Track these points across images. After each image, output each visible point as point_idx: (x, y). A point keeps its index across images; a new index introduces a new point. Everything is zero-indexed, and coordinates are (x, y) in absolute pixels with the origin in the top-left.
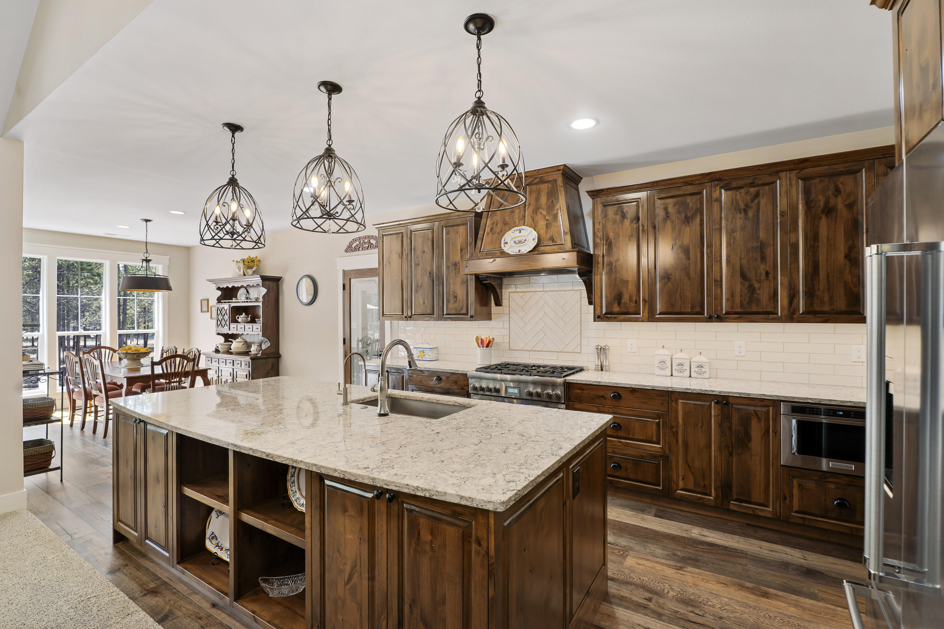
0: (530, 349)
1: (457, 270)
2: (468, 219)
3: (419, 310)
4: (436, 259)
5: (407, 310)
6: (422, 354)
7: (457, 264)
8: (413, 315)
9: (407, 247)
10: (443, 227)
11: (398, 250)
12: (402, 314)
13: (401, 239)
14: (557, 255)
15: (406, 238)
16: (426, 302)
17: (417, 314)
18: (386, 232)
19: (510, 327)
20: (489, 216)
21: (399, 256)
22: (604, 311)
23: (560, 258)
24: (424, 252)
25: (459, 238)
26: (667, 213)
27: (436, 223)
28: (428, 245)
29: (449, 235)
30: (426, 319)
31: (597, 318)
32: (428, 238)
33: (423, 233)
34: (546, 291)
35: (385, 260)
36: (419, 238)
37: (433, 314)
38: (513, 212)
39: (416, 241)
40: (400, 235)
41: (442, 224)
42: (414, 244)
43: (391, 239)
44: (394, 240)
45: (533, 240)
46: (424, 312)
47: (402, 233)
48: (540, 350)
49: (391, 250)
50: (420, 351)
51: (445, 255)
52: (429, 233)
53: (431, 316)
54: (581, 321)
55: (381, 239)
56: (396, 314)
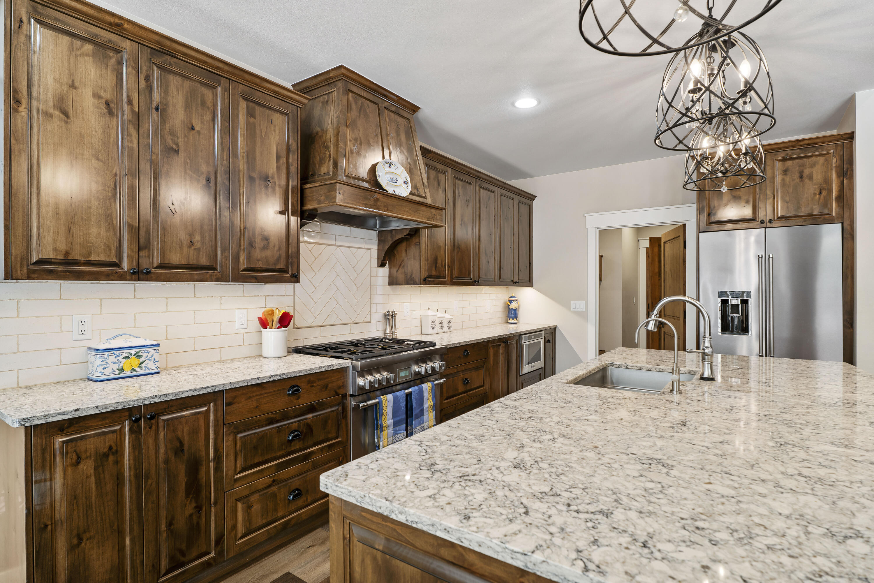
0: (321, 324)
1: (269, 189)
2: (291, 107)
3: (175, 258)
4: (225, 154)
5: (137, 254)
6: (134, 362)
7: (270, 179)
8: (156, 268)
9: (136, 95)
10: (241, 98)
11: (105, 90)
12: (117, 261)
13: (116, 67)
14: (429, 209)
15: (134, 72)
16: (198, 241)
17: (170, 265)
18: (48, 17)
19: (294, 293)
20: (349, 125)
21: (106, 108)
22: (427, 274)
23: (432, 213)
24: (193, 129)
25: (273, 132)
26: (459, 192)
27: (223, 80)
28: (204, 118)
29: (255, 118)
30: (196, 277)
31: (393, 282)
32: (203, 103)
33: (187, 83)
34: (338, 246)
35: (41, 98)
36: (178, 91)
37: (215, 269)
38: (377, 135)
39: (167, 93)
40: (111, 54)
41: (240, 90)
42: (160, 98)
43: (73, 49)
44: (87, 58)
45: (405, 183)
46: (191, 263)
47: (119, 52)
48: (332, 324)
49: (73, 81)
50: (126, 355)
51: (245, 155)
52: (206, 92)
53: (210, 272)
54: (371, 286)
55: (24, 28)
56: (92, 262)
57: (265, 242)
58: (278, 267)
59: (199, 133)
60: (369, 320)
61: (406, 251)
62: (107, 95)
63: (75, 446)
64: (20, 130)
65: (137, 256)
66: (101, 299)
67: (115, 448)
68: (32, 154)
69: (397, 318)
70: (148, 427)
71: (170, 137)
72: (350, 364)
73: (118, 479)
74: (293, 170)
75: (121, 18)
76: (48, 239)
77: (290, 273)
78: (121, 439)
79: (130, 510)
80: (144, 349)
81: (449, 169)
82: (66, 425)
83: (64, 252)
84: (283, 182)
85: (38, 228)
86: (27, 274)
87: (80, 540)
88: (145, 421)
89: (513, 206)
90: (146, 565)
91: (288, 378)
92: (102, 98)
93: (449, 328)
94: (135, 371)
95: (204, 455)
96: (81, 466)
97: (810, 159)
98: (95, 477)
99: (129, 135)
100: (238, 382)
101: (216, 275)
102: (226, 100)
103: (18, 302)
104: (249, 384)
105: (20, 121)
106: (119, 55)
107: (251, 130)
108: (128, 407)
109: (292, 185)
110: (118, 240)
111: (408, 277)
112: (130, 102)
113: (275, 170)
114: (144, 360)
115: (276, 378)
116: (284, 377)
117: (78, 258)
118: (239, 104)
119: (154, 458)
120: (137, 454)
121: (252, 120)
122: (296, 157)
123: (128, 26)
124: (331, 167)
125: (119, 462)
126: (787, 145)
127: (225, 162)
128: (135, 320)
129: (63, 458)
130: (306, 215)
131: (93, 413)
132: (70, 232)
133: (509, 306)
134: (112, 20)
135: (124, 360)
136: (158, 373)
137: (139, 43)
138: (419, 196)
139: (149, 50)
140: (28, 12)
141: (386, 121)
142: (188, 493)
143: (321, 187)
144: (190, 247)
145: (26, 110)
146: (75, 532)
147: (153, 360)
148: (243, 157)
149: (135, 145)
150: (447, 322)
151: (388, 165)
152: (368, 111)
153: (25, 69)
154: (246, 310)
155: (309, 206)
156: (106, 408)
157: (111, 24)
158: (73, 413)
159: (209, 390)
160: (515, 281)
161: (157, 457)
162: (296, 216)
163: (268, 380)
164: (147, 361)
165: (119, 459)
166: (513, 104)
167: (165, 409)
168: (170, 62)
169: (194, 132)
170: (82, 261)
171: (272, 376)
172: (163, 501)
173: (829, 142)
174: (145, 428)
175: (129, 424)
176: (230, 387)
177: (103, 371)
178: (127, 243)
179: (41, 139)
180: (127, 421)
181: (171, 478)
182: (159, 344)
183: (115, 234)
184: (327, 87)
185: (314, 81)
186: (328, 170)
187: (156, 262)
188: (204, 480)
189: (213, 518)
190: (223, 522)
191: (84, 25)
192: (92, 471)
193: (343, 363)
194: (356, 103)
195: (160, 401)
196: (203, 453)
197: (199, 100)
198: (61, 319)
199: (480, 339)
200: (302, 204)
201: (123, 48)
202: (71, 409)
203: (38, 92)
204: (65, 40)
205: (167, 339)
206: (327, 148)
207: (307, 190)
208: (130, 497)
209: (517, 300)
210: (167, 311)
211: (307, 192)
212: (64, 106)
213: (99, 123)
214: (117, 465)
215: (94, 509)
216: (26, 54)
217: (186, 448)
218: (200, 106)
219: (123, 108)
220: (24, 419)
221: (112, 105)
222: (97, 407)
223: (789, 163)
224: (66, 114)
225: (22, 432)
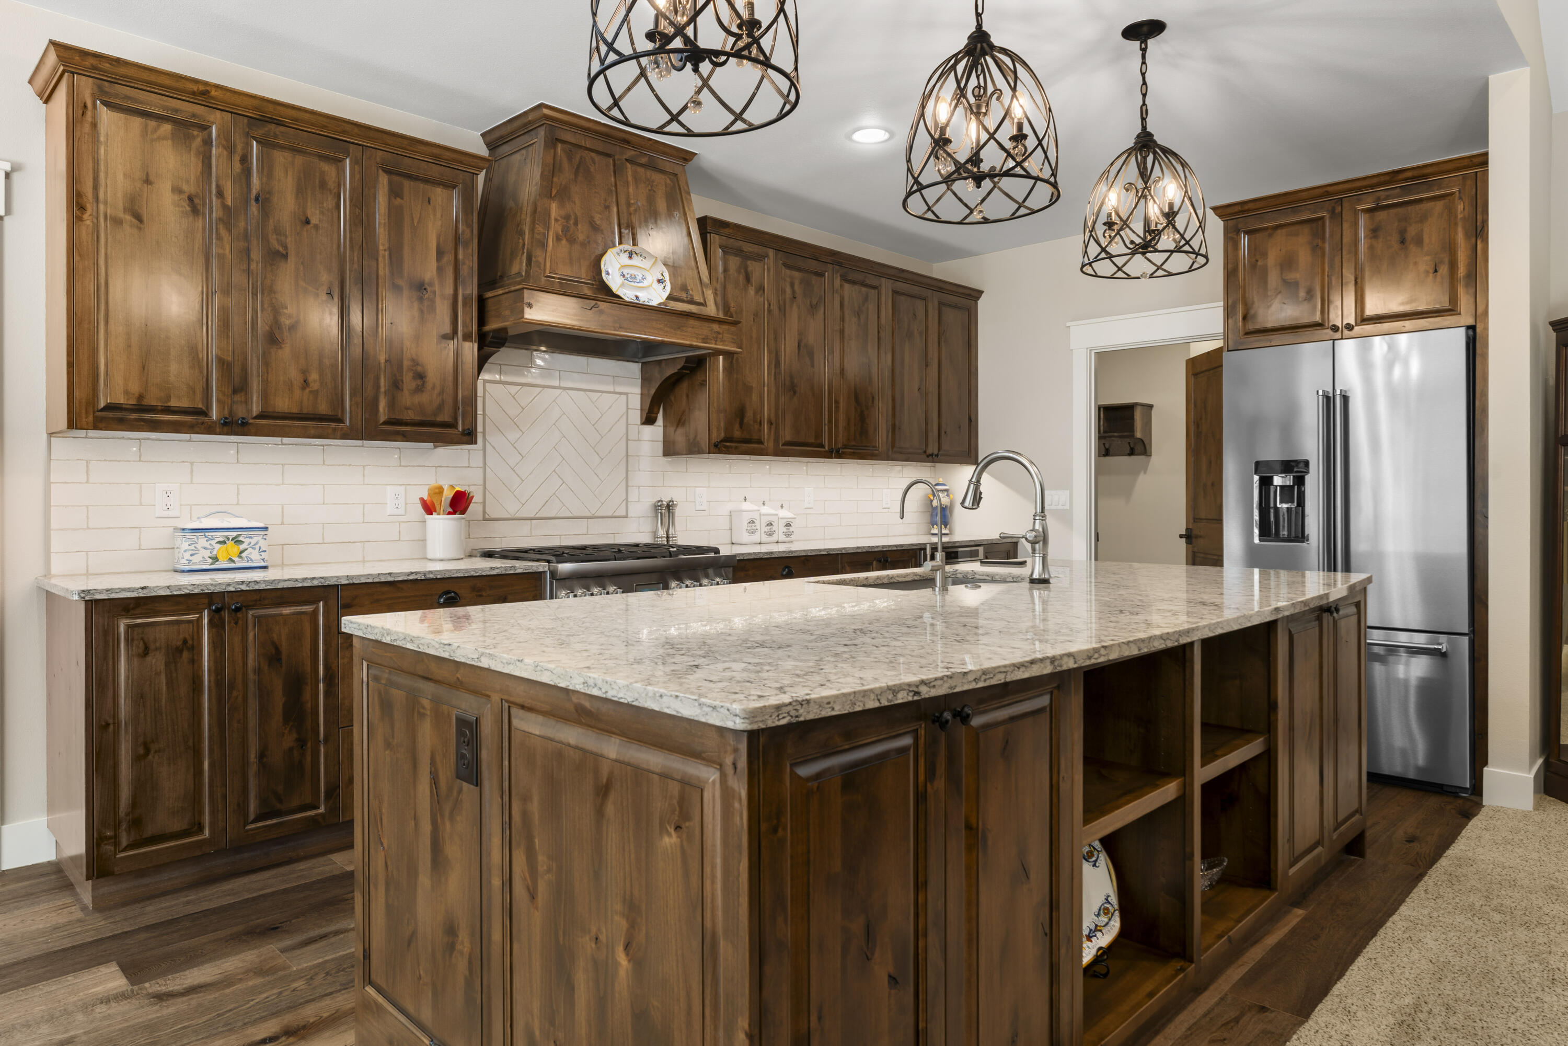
0: (532, 515)
1: (426, 303)
2: (461, 176)
3: (283, 404)
4: (355, 255)
5: (230, 398)
6: (233, 549)
7: (426, 286)
8: (256, 418)
9: (229, 183)
10: (380, 171)
11: (188, 182)
12: (204, 408)
13: (202, 149)
14: (706, 324)
15: (225, 153)
16: (315, 381)
17: (275, 414)
18: (116, 95)
19: (485, 464)
20: (555, 196)
21: (189, 205)
22: (723, 435)
23: (712, 330)
24: (307, 222)
25: (432, 217)
26: (794, 292)
27: (352, 147)
28: (325, 205)
29: (402, 199)
30: (313, 432)
31: (669, 450)
32: (323, 185)
33: (299, 160)
34: (565, 389)
35: (109, 200)
36: (286, 171)
37: (341, 421)
38: (607, 207)
39: (270, 176)
40: (195, 133)
41: (378, 160)
42: (262, 184)
43: (147, 132)
44: (165, 142)
45: (659, 281)
46: (305, 411)
47: (206, 129)
48: (553, 515)
49: (147, 174)
50: (221, 539)
51: (387, 253)
52: (327, 168)
53: (333, 425)
54: (627, 456)
55: (89, 114)
56: (172, 409)
57: (419, 382)
58: (440, 419)
59: (316, 227)
60: (624, 514)
61: (687, 396)
62: (189, 188)
63: (143, 633)
64: (85, 243)
65: (230, 402)
66: (192, 464)
67: (190, 642)
68: (99, 272)
69: (678, 511)
70: (233, 622)
71: (275, 237)
72: (546, 569)
73: (194, 682)
74: (464, 270)
75: (206, 83)
76: (118, 380)
77: (460, 429)
78: (198, 632)
79: (209, 725)
80: (246, 533)
81: (771, 253)
82: (131, 606)
83: (137, 395)
84: (449, 290)
85: (107, 365)
86: (94, 423)
87: (147, 751)
88: (228, 613)
89: (927, 311)
90: (230, 802)
91: (437, 579)
92: (184, 192)
93: (788, 535)
94: (233, 561)
95: (309, 670)
96: (149, 659)
97: (1418, 207)
98: (166, 676)
99: (219, 238)
100: (358, 576)
101: (342, 429)
102: (357, 177)
103: (88, 462)
104: (376, 580)
105: (84, 232)
106: (205, 133)
107: (396, 217)
108: (206, 591)
109: (463, 295)
110: (205, 379)
111: (691, 441)
112: (220, 194)
113: (435, 272)
114: (246, 547)
115: (419, 577)
116: (432, 576)
117: (154, 403)
118: (376, 180)
119: (241, 665)
120: (218, 654)
121: (398, 201)
122: (470, 251)
123: (216, 93)
124: (524, 264)
125: (196, 661)
126: (1375, 181)
127: (356, 266)
128: (238, 494)
129: (128, 645)
130: (489, 339)
131: (164, 594)
132: (144, 369)
133: (932, 501)
134: (195, 88)
135: (219, 546)
136: (265, 567)
137: (232, 113)
138: (691, 302)
139: (246, 120)
140: (93, 94)
141: (628, 182)
142: (287, 717)
143: (505, 296)
144: (303, 388)
145: (91, 217)
146: (141, 740)
147: (258, 549)
148: (384, 257)
149: (227, 251)
150: (782, 523)
151: (627, 254)
152: (592, 169)
153: (91, 165)
154: (403, 487)
155: (493, 325)
156: (180, 589)
157: (194, 93)
158: (140, 590)
159: (316, 583)
160: (929, 451)
161: (245, 664)
162: (471, 341)
163: (405, 578)
164: (250, 550)
165: (195, 657)
166: (849, 137)
167: (256, 601)
168: (275, 133)
169: (309, 226)
170: (159, 408)
171: (412, 573)
172: (253, 722)
173: (1449, 172)
174: (229, 622)
175: (209, 615)
176: (346, 582)
177: (191, 558)
178: (217, 383)
179: (109, 252)
180: (206, 611)
181: (264, 694)
182: (267, 528)
183: (201, 372)
184: (526, 137)
185: (509, 128)
186: (520, 269)
187: (255, 410)
188: (309, 705)
189: (322, 760)
190: (337, 768)
191: (160, 100)
192: (163, 667)
193: (532, 566)
194: (570, 159)
195: (248, 589)
196: (308, 669)
197: (317, 180)
198: (140, 487)
199: (820, 550)
200: (482, 321)
201: (210, 122)
202: (138, 586)
203: (106, 193)
204: (137, 122)
205: (282, 523)
206: (521, 233)
207: (489, 300)
208: (210, 709)
209: (947, 491)
210: (283, 484)
211: (490, 303)
212: (136, 207)
213: (181, 226)
214: (193, 664)
215: (164, 715)
216: (91, 147)
217: (284, 657)
218: (318, 188)
219: (211, 202)
220: (83, 591)
221: (196, 201)
222: (168, 587)
223: (1382, 215)
224: (138, 218)
225: (82, 607)
